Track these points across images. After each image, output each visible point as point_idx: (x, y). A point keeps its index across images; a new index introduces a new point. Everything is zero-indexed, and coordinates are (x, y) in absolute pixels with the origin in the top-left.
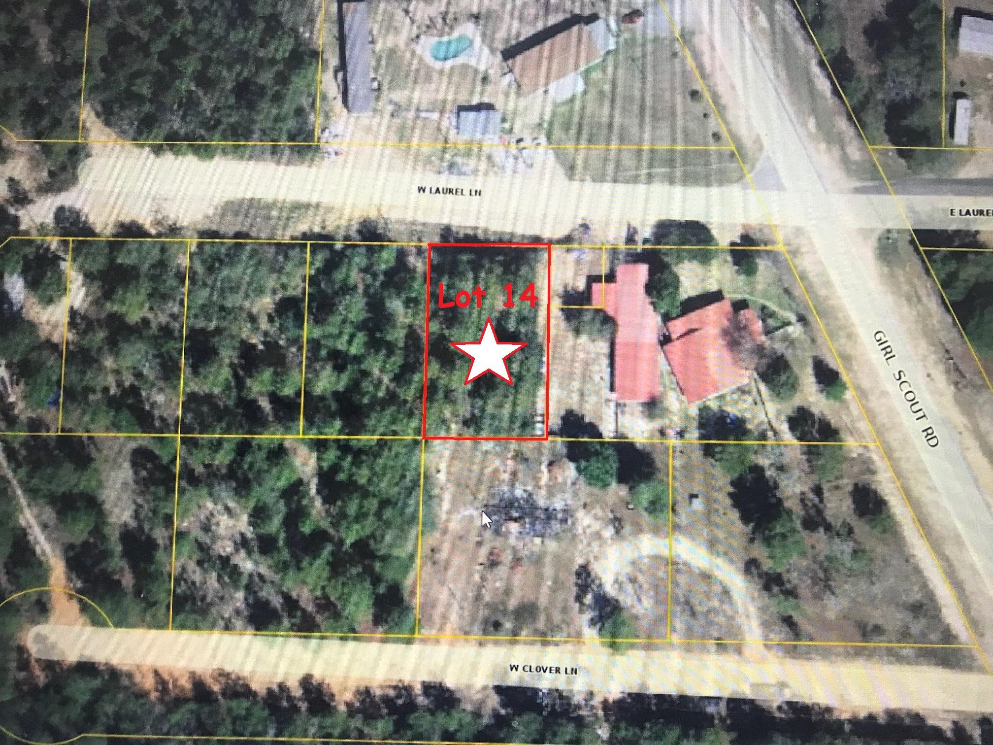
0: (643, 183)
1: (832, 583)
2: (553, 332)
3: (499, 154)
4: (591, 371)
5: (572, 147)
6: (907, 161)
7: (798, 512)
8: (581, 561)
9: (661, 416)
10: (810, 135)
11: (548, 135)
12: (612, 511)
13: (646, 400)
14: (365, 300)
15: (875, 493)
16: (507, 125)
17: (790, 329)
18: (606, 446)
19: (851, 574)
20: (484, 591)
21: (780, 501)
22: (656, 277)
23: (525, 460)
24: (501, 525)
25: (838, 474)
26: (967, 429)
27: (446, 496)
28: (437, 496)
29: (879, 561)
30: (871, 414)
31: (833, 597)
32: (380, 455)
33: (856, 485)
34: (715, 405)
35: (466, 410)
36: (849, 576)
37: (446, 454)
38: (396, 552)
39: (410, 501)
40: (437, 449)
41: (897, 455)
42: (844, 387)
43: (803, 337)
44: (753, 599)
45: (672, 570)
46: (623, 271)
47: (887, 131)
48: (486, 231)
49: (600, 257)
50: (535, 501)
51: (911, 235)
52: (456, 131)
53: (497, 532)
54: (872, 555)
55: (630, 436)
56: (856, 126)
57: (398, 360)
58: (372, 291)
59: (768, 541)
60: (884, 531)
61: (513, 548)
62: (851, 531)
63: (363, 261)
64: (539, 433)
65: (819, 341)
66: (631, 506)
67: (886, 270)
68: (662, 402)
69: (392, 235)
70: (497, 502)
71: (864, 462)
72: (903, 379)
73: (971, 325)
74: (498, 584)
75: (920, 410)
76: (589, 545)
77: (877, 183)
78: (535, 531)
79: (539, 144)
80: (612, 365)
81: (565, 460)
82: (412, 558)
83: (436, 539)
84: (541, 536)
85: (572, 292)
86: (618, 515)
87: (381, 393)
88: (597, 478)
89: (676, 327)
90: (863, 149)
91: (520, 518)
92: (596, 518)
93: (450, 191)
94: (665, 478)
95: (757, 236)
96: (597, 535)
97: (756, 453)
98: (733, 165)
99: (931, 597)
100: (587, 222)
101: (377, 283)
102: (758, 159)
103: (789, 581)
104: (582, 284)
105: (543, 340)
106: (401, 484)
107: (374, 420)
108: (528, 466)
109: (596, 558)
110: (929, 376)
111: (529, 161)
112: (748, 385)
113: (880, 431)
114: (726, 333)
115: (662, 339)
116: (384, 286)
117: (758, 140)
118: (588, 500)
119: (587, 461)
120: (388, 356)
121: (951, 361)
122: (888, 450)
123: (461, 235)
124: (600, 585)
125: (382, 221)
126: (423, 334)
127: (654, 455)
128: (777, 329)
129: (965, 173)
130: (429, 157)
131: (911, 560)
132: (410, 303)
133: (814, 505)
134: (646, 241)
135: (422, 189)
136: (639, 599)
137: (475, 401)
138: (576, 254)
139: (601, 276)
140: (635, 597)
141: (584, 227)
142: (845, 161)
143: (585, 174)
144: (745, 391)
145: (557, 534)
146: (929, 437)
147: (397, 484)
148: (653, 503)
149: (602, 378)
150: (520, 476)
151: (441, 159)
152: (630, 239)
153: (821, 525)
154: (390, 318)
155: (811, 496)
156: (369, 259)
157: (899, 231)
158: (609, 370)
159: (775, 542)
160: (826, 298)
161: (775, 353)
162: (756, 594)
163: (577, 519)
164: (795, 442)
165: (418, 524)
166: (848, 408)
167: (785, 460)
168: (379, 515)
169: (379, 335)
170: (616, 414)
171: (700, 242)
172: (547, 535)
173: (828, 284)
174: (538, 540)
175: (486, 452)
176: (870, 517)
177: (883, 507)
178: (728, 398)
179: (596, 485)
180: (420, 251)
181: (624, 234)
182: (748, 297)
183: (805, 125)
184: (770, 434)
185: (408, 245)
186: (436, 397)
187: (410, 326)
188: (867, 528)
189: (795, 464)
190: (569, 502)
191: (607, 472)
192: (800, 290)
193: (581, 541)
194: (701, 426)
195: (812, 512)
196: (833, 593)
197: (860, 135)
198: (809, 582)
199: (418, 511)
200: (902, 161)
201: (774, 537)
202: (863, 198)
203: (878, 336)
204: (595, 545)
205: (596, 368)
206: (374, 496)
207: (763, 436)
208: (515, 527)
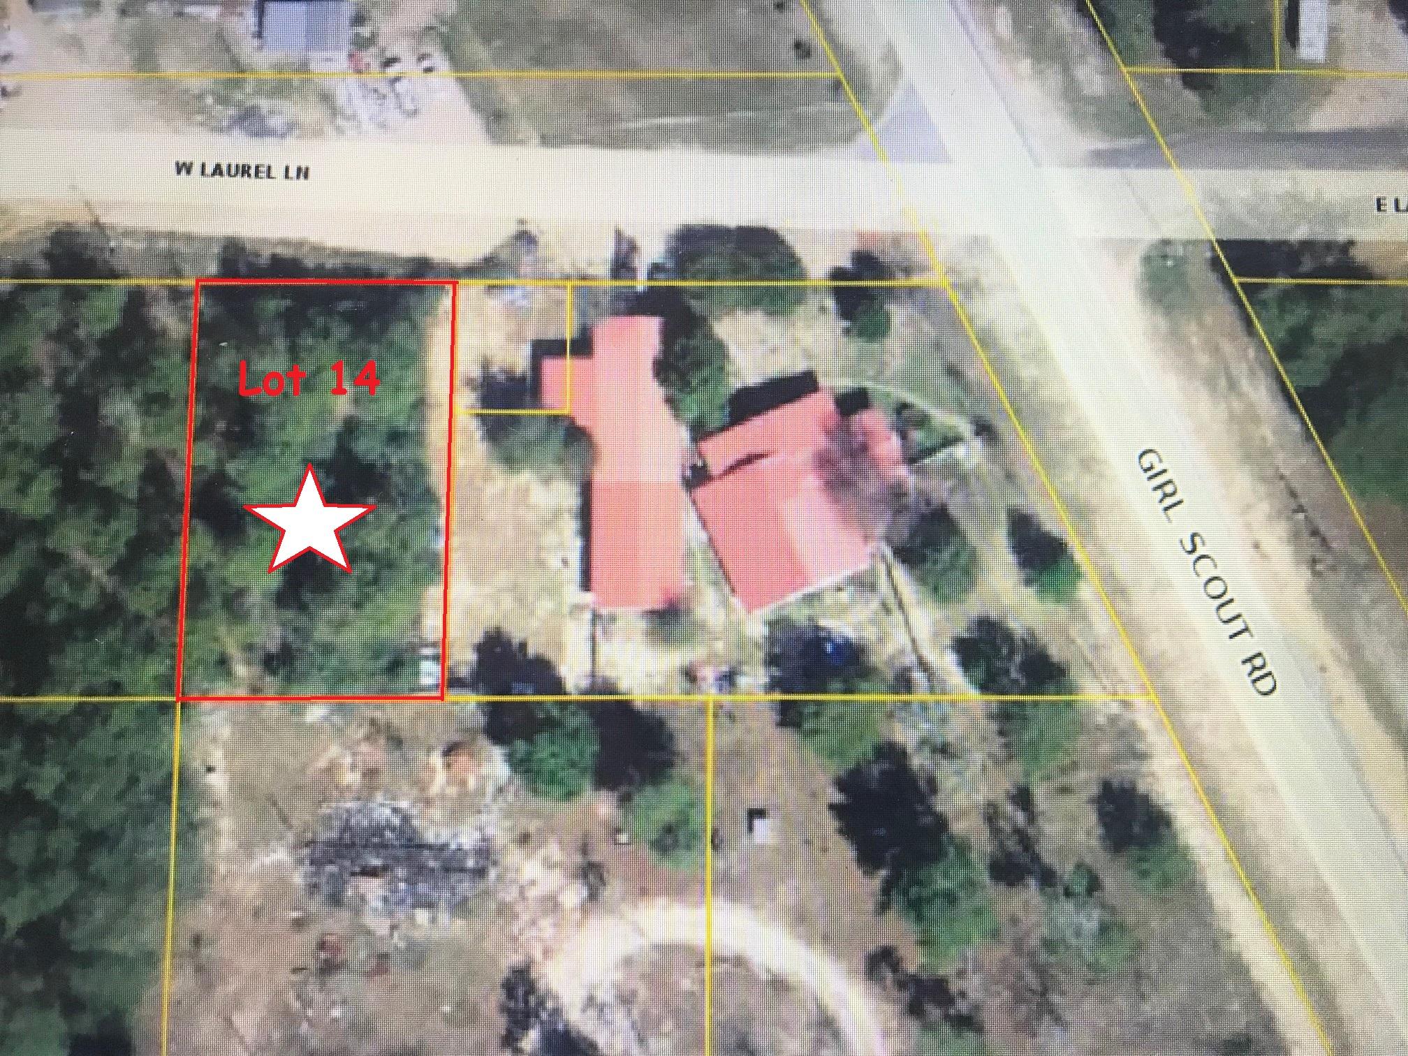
0: (648, 148)
1: (1055, 998)
2: (460, 461)
3: (347, 89)
4: (540, 549)
5: (499, 75)
6: (1202, 96)
7: (982, 844)
8: (516, 959)
9: (687, 639)
10: (999, 43)
11: (450, 48)
12: (584, 850)
13: (658, 606)
14: (58, 399)
15: (1146, 799)
16: (365, 31)
17: (960, 451)
18: (572, 708)
19: (1095, 975)
20: (305, 1027)
21: (941, 823)
22: (677, 348)
23: (396, 741)
24: (345, 882)
25: (1067, 761)
26: (1338, 659)
27: (225, 824)
28: (204, 823)
29: (1154, 947)
30: (1133, 628)
31: (1057, 1031)
32: (83, 733)
33: (1106, 786)
34: (800, 616)
35: (271, 635)
36: (1091, 983)
37: (226, 732)
38: (117, 946)
39: (149, 833)
40: (206, 720)
41: (1192, 718)
42: (1075, 574)
43: (985, 468)
44: (886, 1034)
45: (713, 975)
46: (607, 331)
47: (1159, 35)
48: (317, 249)
49: (560, 303)
50: (414, 831)
51: (1213, 249)
52: (256, 42)
53: (336, 900)
54: (1140, 934)
55: (623, 685)
56: (1095, 25)
57: (125, 527)
58: (71, 380)
59: (916, 908)
60: (1166, 882)
61: (369, 932)
62: (1094, 884)
63: (52, 317)
64: (426, 681)
65: (1023, 474)
66: (623, 838)
67: (1162, 323)
68: (689, 611)
69: (119, 263)
70: (334, 835)
71: (1122, 734)
72: (1201, 551)
73: (1342, 437)
74: (336, 1013)
75: (1238, 616)
76: (533, 923)
77: (1139, 141)
78: (414, 894)
79: (429, 70)
80: (586, 532)
81: (483, 742)
82: (151, 959)
83: (205, 915)
84: (430, 905)
85: (501, 378)
86: (596, 858)
87: (88, 600)
88: (552, 779)
89: (720, 452)
90: (1109, 71)
91: (385, 868)
92: (549, 865)
93: (244, 170)
94: (698, 778)
95: (889, 256)
96: (551, 904)
97: (890, 715)
98: (838, 108)
99: (1268, 1022)
100: (532, 228)
101: (82, 365)
102: (889, 94)
103: (963, 994)
104: (520, 360)
105: (437, 480)
106: (129, 798)
107: (71, 658)
108: (403, 757)
109: (547, 953)
110: (1257, 546)
111: (409, 106)
112: (873, 570)
113: (1154, 666)
114: (824, 462)
115: (688, 473)
116: (100, 368)
117: (890, 56)
118: (533, 826)
119: (529, 739)
120: (105, 519)
121: (1301, 516)
122: (1172, 708)
123: (264, 260)
124: (557, 1012)
125: (96, 230)
126: (179, 472)
127: (673, 724)
128: (931, 451)
129: (1323, 119)
130: (200, 97)
131: (1225, 947)
132: (155, 403)
133: (1017, 831)
134: (655, 269)
135: (184, 168)
136: (642, 1040)
137: (289, 614)
138: (507, 296)
139: (563, 342)
140: (632, 1034)
141: (525, 238)
142: (1072, 94)
143: (525, 128)
144: (863, 584)
145: (465, 900)
146: (1257, 674)
147: (120, 796)
148: (669, 829)
149: (565, 562)
150: (385, 778)
151: (223, 100)
152: (622, 265)
153: (1030, 873)
154: (111, 439)
155: (1009, 808)
156: (66, 313)
157: (1187, 243)
158: (578, 543)
159: (933, 911)
160: (1035, 385)
161: (928, 503)
162: (894, 1024)
163: (506, 869)
164: (974, 695)
165: (165, 884)
166: (1084, 617)
167: (953, 732)
168: (80, 865)
169: (85, 476)
170: (593, 639)
171: (769, 271)
172: (442, 904)
173: (1039, 355)
174: (422, 916)
175: (312, 727)
176: (1135, 851)
177: (1163, 830)
178: (829, 599)
179: (546, 794)
180: (176, 295)
181: (606, 252)
182: (868, 384)
183: (990, 24)
184: (918, 676)
185: (150, 283)
186: (207, 606)
187: (150, 454)
188: (1130, 875)
189: (974, 738)
190: (490, 831)
191: (573, 764)
192: (979, 369)
193: (515, 916)
194: (772, 660)
195: (1012, 845)
196: (1058, 1020)
197: (1103, 42)
198: (1006, 994)
199: (167, 856)
200: (1191, 97)
201: (929, 900)
202: (1112, 174)
203: (1146, 461)
204: (546, 924)
205: (550, 539)
206: (71, 824)
207: (903, 682)
208: (373, 889)
